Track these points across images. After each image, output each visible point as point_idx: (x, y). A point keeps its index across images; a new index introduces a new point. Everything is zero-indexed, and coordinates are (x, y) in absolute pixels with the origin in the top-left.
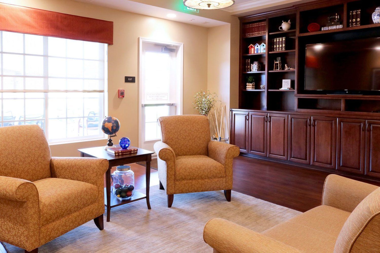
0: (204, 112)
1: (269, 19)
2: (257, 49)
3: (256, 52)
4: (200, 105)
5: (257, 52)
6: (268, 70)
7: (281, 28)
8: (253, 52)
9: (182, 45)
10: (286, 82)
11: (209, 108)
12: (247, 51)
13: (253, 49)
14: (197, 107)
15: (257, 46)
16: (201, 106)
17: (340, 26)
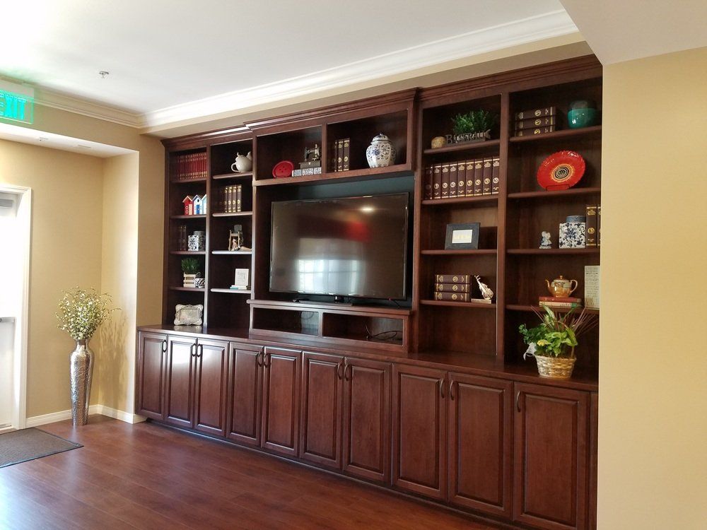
0: (81, 334)
1: (213, 147)
2: (198, 206)
3: (195, 213)
4: (72, 320)
5: (198, 212)
6: (211, 250)
7: (235, 167)
8: (190, 213)
9: (29, 192)
10: (242, 274)
11: (93, 327)
12: (182, 209)
13: (190, 206)
14: (65, 326)
15: (198, 201)
16: (74, 322)
17: (318, 170)
